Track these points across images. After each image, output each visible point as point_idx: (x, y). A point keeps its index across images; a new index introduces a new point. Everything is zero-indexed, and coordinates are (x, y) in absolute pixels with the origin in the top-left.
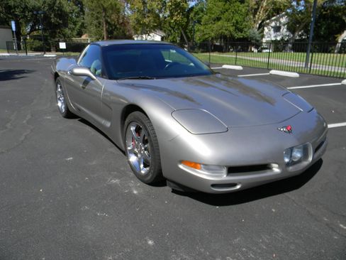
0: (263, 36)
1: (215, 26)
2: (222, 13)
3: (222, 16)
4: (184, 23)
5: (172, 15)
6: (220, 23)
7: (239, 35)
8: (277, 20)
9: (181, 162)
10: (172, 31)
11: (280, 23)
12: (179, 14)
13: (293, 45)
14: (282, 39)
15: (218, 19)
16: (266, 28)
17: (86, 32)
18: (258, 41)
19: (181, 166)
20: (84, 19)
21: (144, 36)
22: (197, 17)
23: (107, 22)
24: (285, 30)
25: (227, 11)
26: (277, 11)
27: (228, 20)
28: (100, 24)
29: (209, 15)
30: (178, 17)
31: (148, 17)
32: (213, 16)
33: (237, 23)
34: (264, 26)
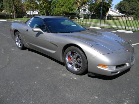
0: (80, 13)
1: (61, 8)
2: (64, 3)
3: (64, 5)
4: (49, 7)
5: (43, 3)
6: (63, 7)
7: (71, 12)
8: (84, 7)
9: (98, 65)
10: (43, 10)
11: (85, 8)
12: (46, 3)
13: (91, 17)
14: (87, 14)
15: (63, 6)
16: (80, 10)
17: (4, 10)
18: (78, 15)
19: (98, 67)
20: (3, 4)
21: (31, 12)
22: (54, 4)
23: (14, 5)
24: (87, 10)
25: (66, 2)
26: (84, 3)
27: (67, 6)
28: (11, 6)
29: (59, 4)
30: (46, 4)
31: (33, 4)
32: (61, 4)
33: (70, 7)
34: (80, 9)
